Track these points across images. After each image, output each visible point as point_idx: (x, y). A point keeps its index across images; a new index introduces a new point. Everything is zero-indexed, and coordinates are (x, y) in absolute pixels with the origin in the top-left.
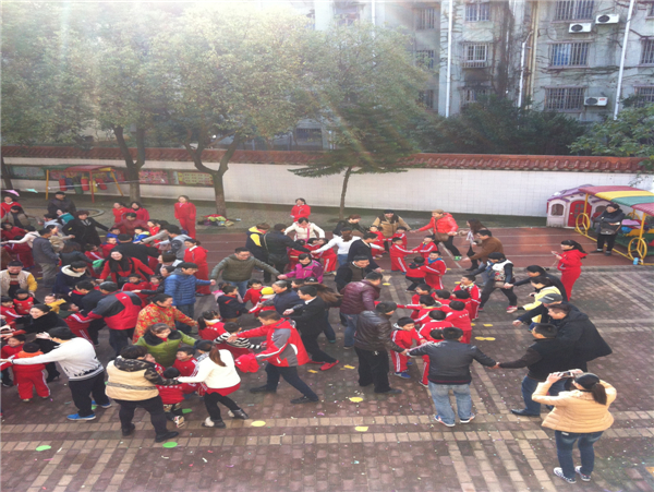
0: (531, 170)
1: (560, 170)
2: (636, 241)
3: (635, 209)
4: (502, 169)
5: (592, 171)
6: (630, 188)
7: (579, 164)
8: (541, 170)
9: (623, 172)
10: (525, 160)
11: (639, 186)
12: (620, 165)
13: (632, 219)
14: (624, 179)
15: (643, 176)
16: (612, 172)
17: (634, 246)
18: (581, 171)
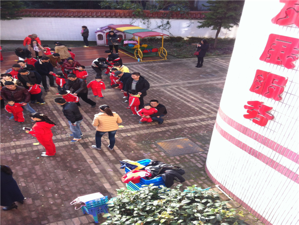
0: (84, 17)
1: (98, 17)
2: (137, 51)
3: (134, 35)
4: (70, 17)
5: (112, 17)
6: (130, 25)
7: (106, 14)
8: (88, 17)
9: (126, 17)
10: (80, 12)
11: (134, 24)
12: (124, 14)
13: (134, 40)
14: (127, 21)
15: (135, 19)
16: (121, 17)
17: (137, 53)
18: (107, 17)
